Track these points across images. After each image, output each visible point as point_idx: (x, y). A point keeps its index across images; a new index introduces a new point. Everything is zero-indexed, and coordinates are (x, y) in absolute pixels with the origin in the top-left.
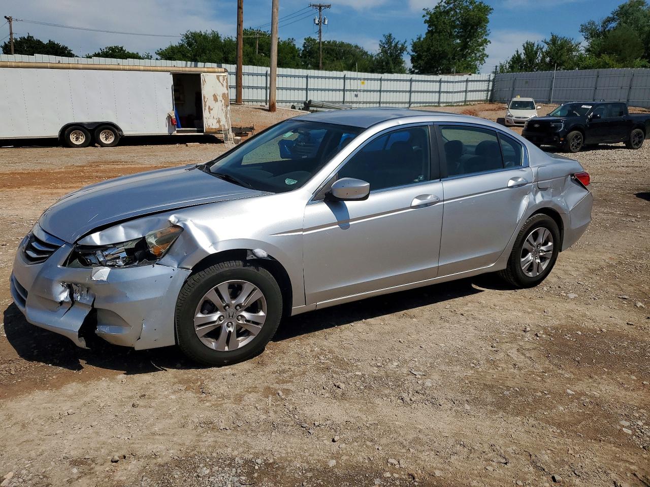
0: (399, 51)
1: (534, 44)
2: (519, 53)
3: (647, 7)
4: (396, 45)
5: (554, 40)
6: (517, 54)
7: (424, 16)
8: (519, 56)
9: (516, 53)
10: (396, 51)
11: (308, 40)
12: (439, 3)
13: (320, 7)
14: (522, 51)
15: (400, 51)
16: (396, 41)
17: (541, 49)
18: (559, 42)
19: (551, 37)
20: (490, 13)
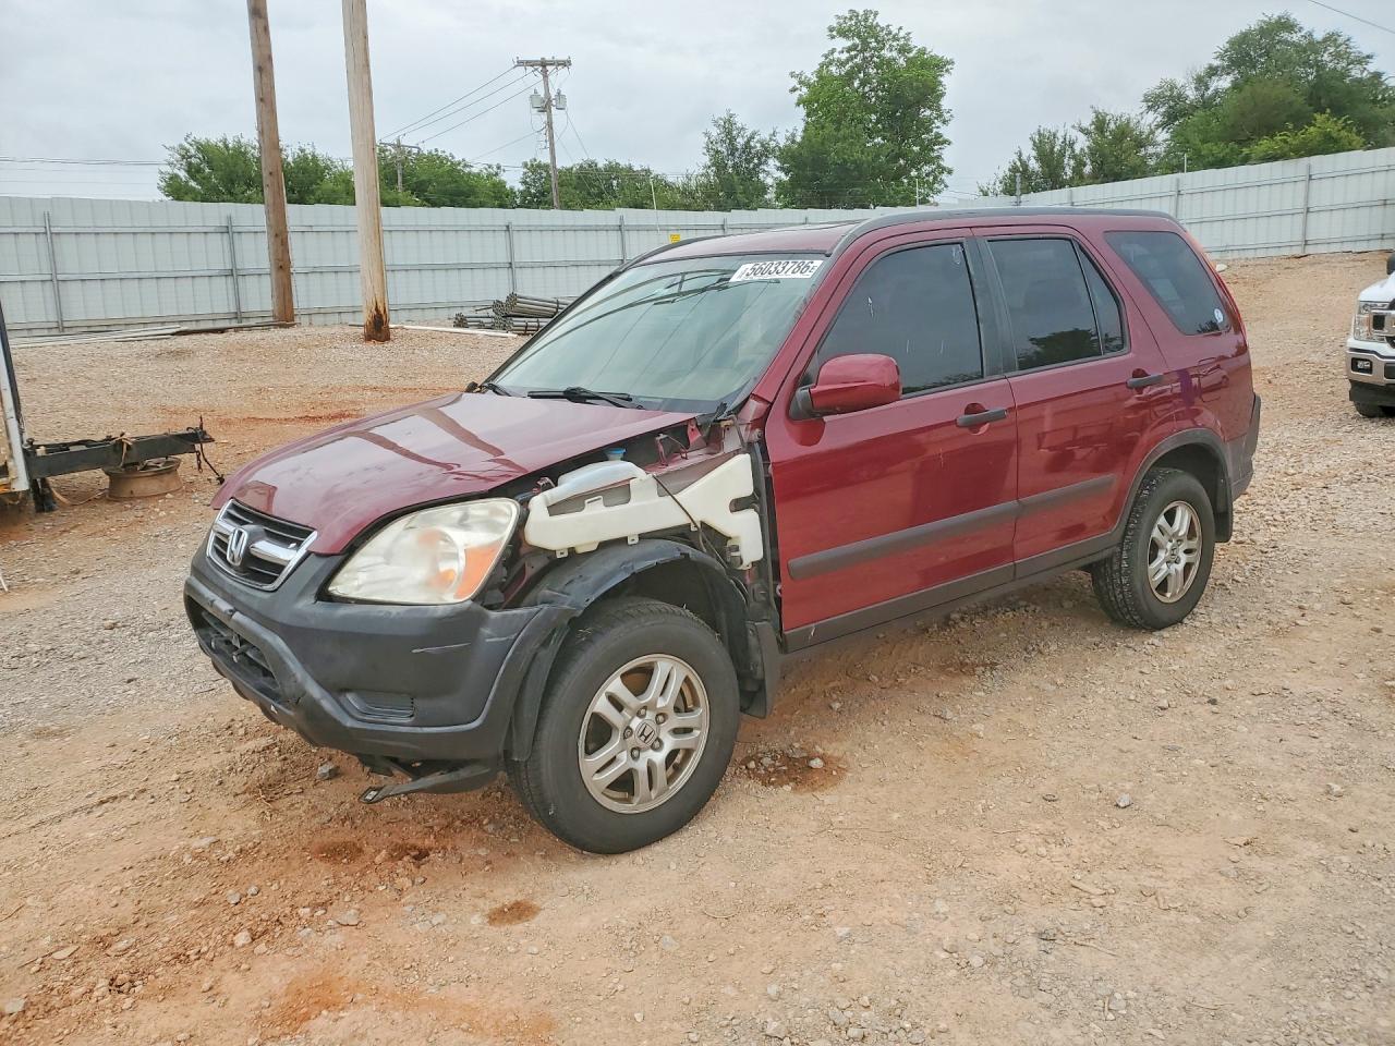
0: (756, 161)
1: (1054, 135)
2: (1024, 158)
3: (1299, 35)
4: (747, 145)
5: (1100, 124)
6: (1020, 160)
7: (794, 90)
8: (1025, 165)
9: (1015, 158)
10: (748, 161)
11: (535, 168)
12: (826, 56)
13: (544, 64)
14: (1029, 152)
15: (759, 159)
16: (748, 133)
17: (1071, 145)
18: (1112, 126)
19: (1092, 116)
20: (947, 71)
